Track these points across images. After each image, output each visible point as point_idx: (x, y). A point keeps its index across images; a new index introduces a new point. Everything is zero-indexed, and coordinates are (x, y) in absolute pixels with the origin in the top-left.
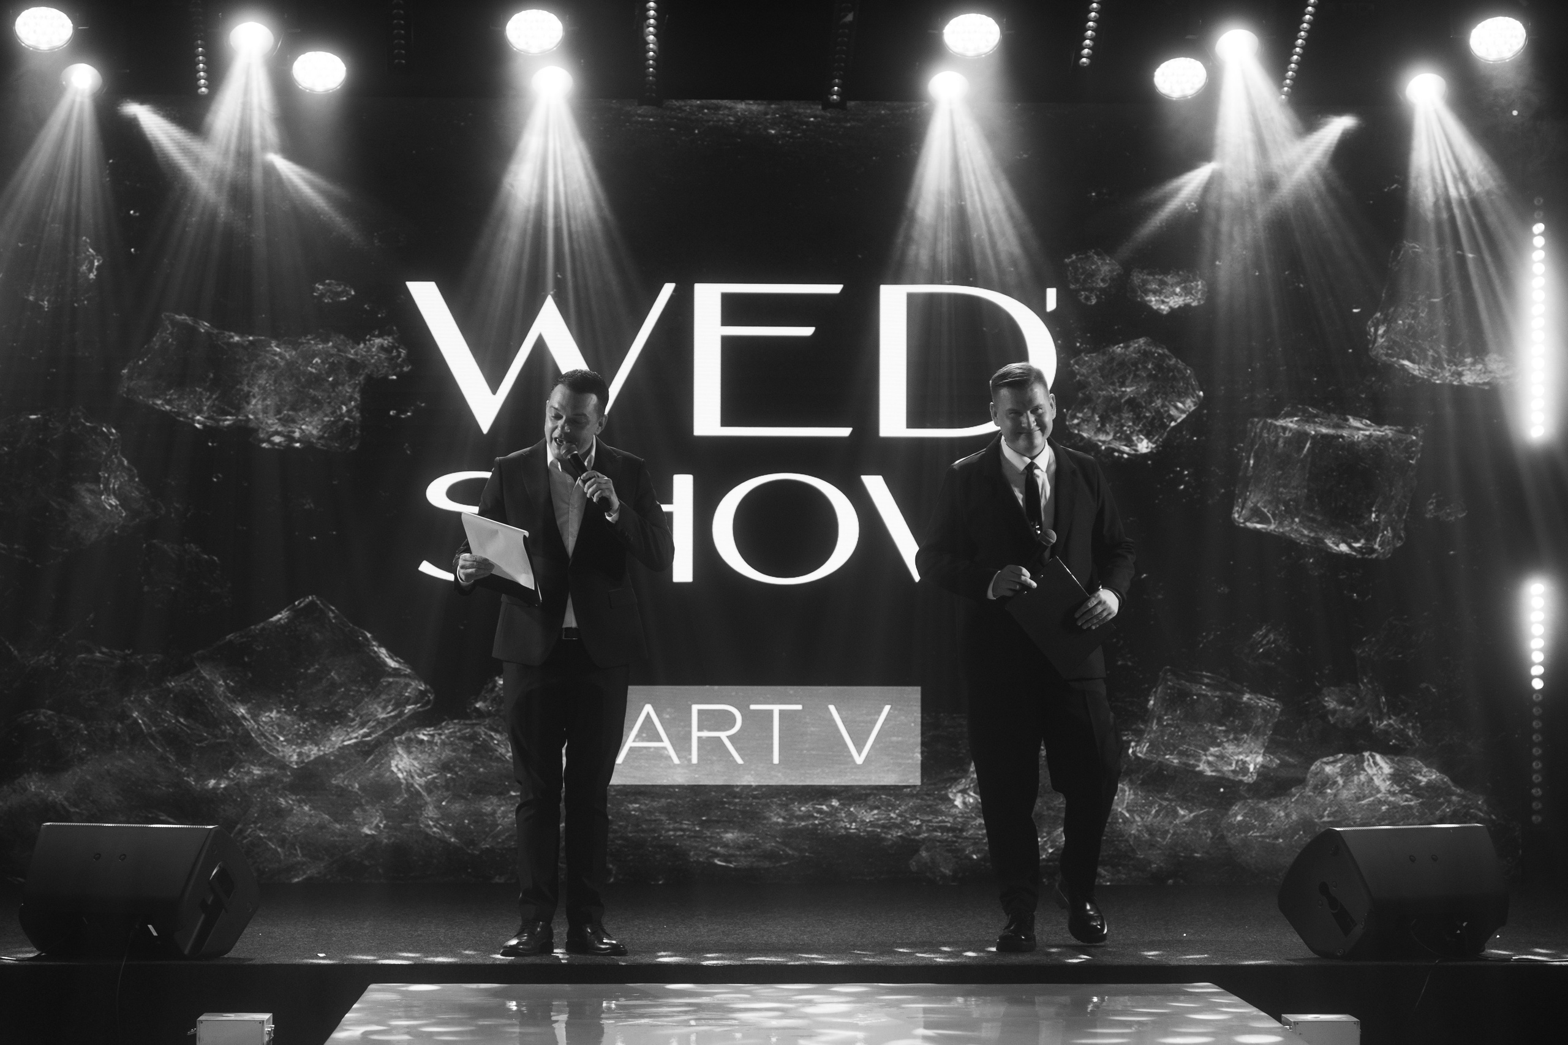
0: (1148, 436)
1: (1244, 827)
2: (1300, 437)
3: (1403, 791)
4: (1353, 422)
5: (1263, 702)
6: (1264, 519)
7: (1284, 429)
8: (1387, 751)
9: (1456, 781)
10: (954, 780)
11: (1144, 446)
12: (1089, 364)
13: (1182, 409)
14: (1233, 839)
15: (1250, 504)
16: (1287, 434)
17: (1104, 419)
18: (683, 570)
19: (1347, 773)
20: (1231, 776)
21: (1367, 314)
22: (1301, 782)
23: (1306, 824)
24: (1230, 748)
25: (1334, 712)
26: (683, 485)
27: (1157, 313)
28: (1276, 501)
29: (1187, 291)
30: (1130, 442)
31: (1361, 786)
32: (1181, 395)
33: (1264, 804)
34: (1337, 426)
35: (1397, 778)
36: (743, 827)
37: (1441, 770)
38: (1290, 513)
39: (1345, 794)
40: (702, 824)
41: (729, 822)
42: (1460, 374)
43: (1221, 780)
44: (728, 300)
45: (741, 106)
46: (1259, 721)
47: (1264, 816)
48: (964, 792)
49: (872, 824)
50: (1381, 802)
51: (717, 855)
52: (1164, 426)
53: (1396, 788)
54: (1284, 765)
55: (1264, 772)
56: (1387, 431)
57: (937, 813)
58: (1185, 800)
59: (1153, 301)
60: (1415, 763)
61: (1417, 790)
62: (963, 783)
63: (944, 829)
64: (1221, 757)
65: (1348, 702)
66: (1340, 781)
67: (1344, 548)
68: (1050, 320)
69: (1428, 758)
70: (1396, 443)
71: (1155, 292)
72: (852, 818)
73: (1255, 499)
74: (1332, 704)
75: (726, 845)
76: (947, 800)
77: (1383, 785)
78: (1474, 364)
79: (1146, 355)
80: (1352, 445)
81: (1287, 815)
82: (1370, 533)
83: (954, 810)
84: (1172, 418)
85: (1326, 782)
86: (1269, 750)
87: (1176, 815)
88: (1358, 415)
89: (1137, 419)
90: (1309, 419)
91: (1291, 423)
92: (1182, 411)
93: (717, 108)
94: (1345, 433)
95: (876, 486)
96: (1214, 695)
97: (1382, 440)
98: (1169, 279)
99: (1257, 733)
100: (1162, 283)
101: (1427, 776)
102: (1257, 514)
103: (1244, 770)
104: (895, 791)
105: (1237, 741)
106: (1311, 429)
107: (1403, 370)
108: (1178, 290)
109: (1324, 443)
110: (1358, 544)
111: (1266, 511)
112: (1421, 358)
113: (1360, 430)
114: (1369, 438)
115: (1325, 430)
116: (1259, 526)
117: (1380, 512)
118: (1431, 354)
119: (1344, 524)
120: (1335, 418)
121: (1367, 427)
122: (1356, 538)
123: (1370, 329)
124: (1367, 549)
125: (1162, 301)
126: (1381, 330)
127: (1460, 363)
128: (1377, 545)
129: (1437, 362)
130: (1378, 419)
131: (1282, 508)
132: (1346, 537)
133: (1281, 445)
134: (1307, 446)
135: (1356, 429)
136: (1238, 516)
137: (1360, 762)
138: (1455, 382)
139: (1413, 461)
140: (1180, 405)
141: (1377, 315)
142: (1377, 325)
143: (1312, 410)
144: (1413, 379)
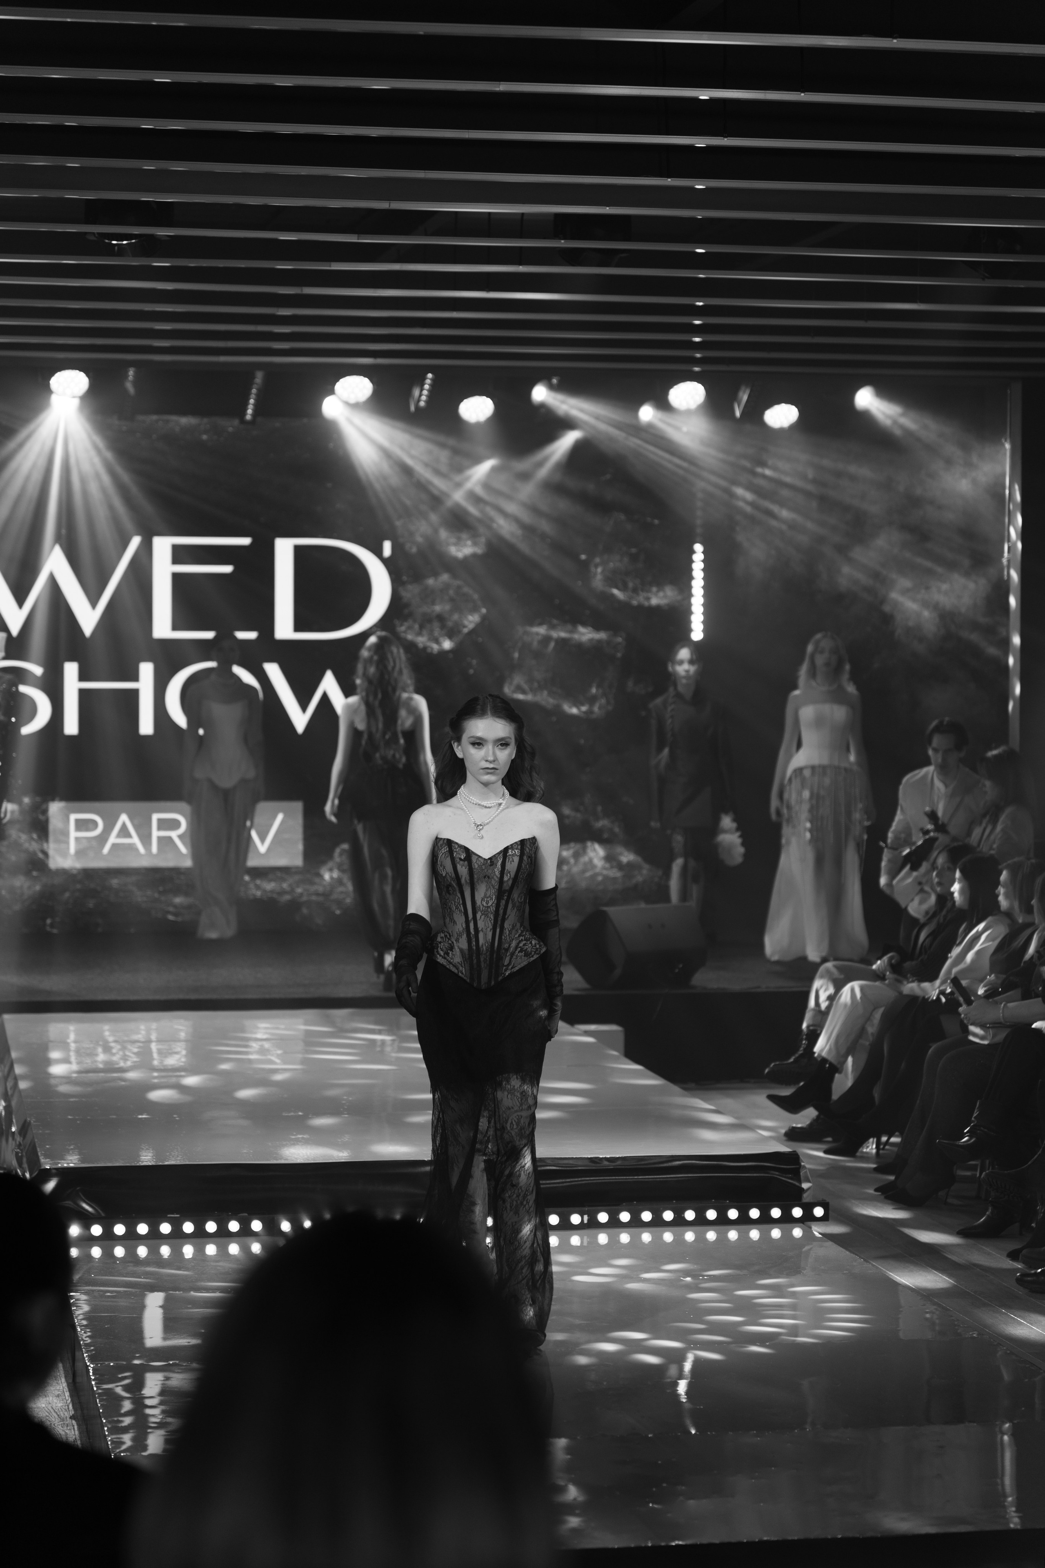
0: (450, 637)
2: (547, 639)
3: (612, 867)
4: (581, 629)
6: (524, 692)
7: (537, 634)
8: (601, 841)
9: (647, 859)
10: (323, 863)
11: (447, 645)
12: (410, 592)
13: (471, 620)
15: (515, 682)
16: (540, 637)
17: (422, 627)
18: (146, 726)
19: (576, 855)
21: (591, 558)
26: (146, 670)
27: (455, 559)
28: (530, 680)
29: (475, 544)
30: (437, 642)
31: (585, 864)
32: (472, 611)
34: (571, 632)
35: (609, 858)
36: (186, 894)
37: (637, 853)
38: (541, 688)
39: (575, 870)
40: (160, 892)
41: (177, 891)
42: (648, 599)
44: (176, 549)
45: (184, 421)
48: (331, 870)
49: (272, 891)
50: (596, 875)
51: (169, 912)
52: (460, 632)
53: (607, 865)
56: (602, 635)
57: (312, 883)
59: (453, 550)
60: (619, 849)
61: (620, 866)
62: (330, 864)
63: (318, 894)
65: (577, 810)
66: (572, 861)
67: (574, 711)
68: (386, 562)
69: (629, 845)
70: (608, 642)
71: (455, 544)
72: (258, 887)
73: (518, 679)
75: (175, 906)
76: (320, 876)
77: (599, 863)
78: (658, 591)
79: (447, 586)
80: (579, 646)
82: (592, 700)
83: (325, 883)
84: (465, 627)
88: (584, 624)
89: (443, 626)
90: (552, 627)
91: (542, 630)
92: (470, 622)
93: (168, 421)
94: (576, 637)
95: (273, 671)
97: (599, 641)
98: (463, 536)
100: (459, 539)
101: (627, 857)
102: (519, 691)
104: (285, 871)
106: (555, 634)
107: (613, 595)
108: (469, 543)
109: (562, 643)
110: (584, 708)
111: (526, 687)
112: (624, 588)
113: (585, 634)
114: (591, 640)
115: (563, 635)
116: (521, 697)
117: (598, 687)
118: (631, 585)
119: (575, 695)
120: (569, 627)
121: (590, 633)
122: (583, 705)
123: (593, 569)
124: (590, 712)
125: (458, 551)
126: (599, 570)
127: (649, 591)
128: (596, 709)
129: (635, 590)
130: (597, 628)
131: (536, 685)
132: (577, 703)
133: (535, 644)
134: (552, 645)
135: (583, 634)
136: (507, 690)
137: (584, 849)
138: (646, 604)
139: (619, 655)
140: (470, 618)
141: (597, 560)
142: (596, 566)
143: (555, 621)
144: (619, 601)
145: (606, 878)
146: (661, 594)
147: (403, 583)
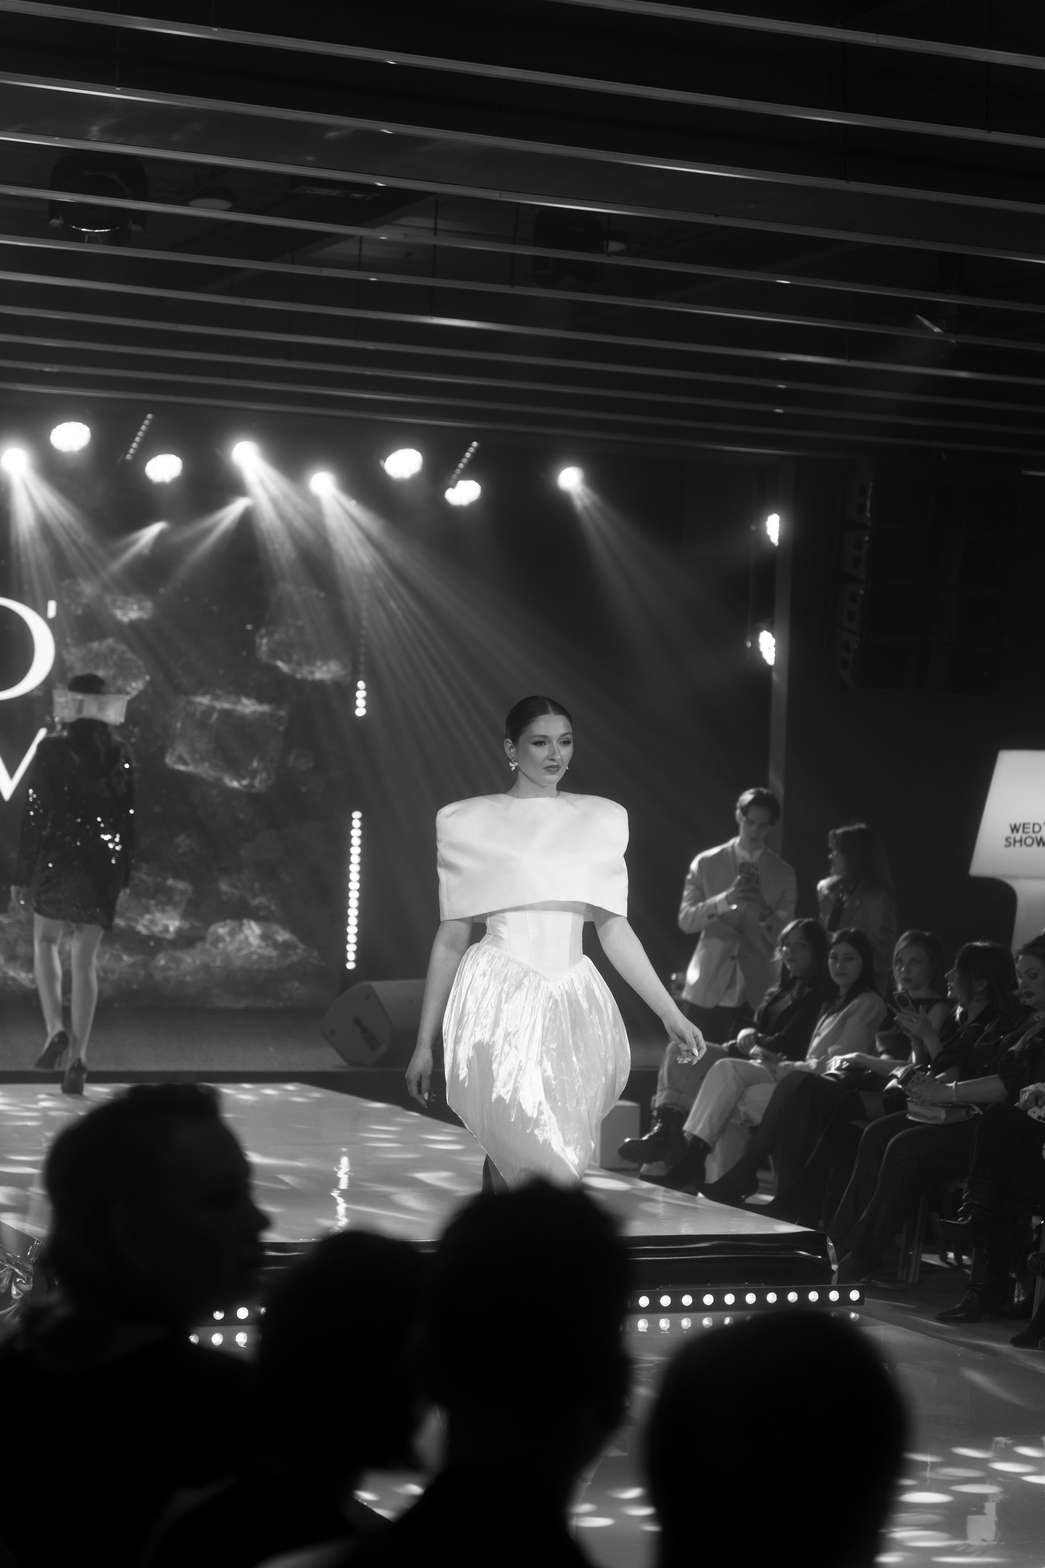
1: (165, 968)
2: (210, 710)
3: (267, 946)
4: (245, 701)
5: (181, 885)
6: (185, 763)
7: (200, 704)
8: (258, 919)
9: (302, 939)
12: (74, 656)
13: (135, 687)
14: (158, 976)
15: (177, 753)
16: (203, 707)
19: (233, 933)
20: (158, 934)
21: (256, 628)
22: (202, 938)
23: (206, 967)
24: (158, 916)
25: (225, 893)
27: (120, 622)
28: (193, 751)
29: (141, 608)
31: (241, 942)
32: (136, 678)
33: (179, 954)
34: (235, 703)
35: (264, 937)
37: (293, 931)
38: (202, 760)
39: (231, 948)
42: (312, 673)
43: (152, 937)
46: (177, 898)
47: (178, 961)
50: (252, 953)
53: (263, 944)
54: (193, 927)
55: (179, 932)
56: (265, 708)
58: (129, 950)
59: (119, 614)
60: (275, 928)
61: (276, 945)
64: (152, 922)
65: (234, 886)
66: (228, 938)
67: (235, 784)
68: (51, 623)
69: (285, 924)
70: (271, 715)
71: (121, 608)
73: (181, 749)
74: (224, 887)
77: (254, 941)
78: (322, 666)
79: (112, 650)
80: (242, 717)
81: (194, 961)
82: (253, 775)
85: (218, 939)
86: (184, 916)
87: (120, 959)
88: (248, 696)
90: (216, 697)
91: (204, 700)
92: (134, 689)
94: (239, 708)
96: (149, 880)
97: (263, 714)
98: (130, 600)
99: (175, 905)
100: (125, 602)
101: (283, 936)
102: (181, 760)
103: (166, 929)
105: (163, 911)
106: (218, 705)
107: (277, 668)
108: (135, 607)
109: (226, 714)
110: (245, 782)
111: (187, 758)
112: (288, 661)
113: (249, 706)
114: (254, 712)
115: (227, 706)
116: (182, 768)
117: (259, 761)
118: (295, 658)
119: (237, 768)
120: (233, 698)
121: (253, 705)
122: (244, 778)
123: (258, 640)
124: (251, 786)
125: (124, 614)
126: (265, 641)
127: (313, 665)
128: (257, 783)
129: (299, 664)
130: (260, 700)
131: (197, 756)
132: (238, 777)
133: (198, 714)
134: (215, 716)
135: (246, 706)
136: (169, 760)
137: (241, 926)
138: (310, 677)
139: (281, 729)
140: (134, 685)
141: (263, 631)
142: (262, 637)
143: (219, 692)
144: (283, 674)
145: (261, 957)
146: (325, 668)
147: (67, 646)
